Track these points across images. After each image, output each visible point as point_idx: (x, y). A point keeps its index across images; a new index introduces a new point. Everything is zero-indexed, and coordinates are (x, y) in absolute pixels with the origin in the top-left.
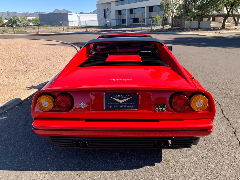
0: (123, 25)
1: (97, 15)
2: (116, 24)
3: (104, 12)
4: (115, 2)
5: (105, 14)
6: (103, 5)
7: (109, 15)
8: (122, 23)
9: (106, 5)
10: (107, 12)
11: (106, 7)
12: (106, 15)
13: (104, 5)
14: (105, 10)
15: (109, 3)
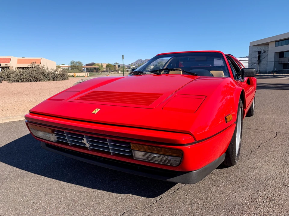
0: (283, 71)
1: (248, 59)
2: (274, 69)
3: (258, 55)
4: (276, 42)
5: (259, 57)
6: (258, 47)
7: (265, 58)
8: (283, 68)
9: (262, 46)
10: (263, 55)
11: (263, 49)
12: (261, 59)
13: (260, 46)
14: (259, 53)
15: (267, 44)
